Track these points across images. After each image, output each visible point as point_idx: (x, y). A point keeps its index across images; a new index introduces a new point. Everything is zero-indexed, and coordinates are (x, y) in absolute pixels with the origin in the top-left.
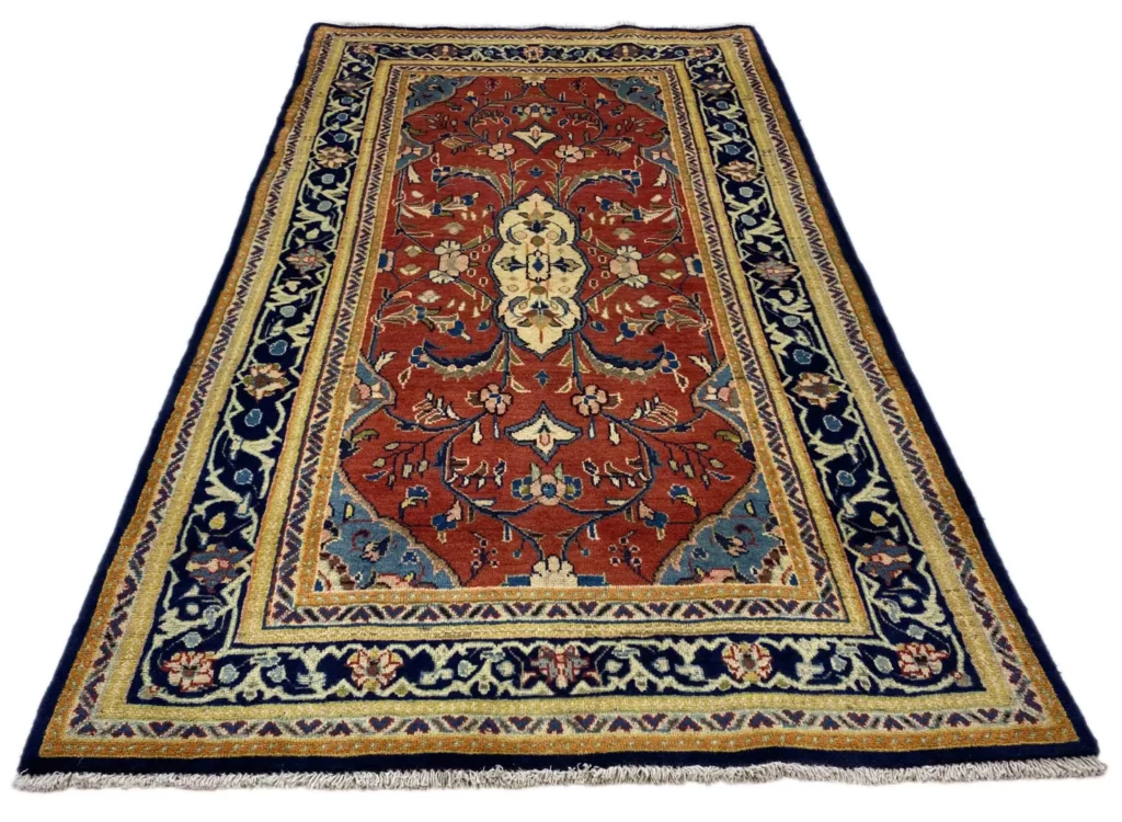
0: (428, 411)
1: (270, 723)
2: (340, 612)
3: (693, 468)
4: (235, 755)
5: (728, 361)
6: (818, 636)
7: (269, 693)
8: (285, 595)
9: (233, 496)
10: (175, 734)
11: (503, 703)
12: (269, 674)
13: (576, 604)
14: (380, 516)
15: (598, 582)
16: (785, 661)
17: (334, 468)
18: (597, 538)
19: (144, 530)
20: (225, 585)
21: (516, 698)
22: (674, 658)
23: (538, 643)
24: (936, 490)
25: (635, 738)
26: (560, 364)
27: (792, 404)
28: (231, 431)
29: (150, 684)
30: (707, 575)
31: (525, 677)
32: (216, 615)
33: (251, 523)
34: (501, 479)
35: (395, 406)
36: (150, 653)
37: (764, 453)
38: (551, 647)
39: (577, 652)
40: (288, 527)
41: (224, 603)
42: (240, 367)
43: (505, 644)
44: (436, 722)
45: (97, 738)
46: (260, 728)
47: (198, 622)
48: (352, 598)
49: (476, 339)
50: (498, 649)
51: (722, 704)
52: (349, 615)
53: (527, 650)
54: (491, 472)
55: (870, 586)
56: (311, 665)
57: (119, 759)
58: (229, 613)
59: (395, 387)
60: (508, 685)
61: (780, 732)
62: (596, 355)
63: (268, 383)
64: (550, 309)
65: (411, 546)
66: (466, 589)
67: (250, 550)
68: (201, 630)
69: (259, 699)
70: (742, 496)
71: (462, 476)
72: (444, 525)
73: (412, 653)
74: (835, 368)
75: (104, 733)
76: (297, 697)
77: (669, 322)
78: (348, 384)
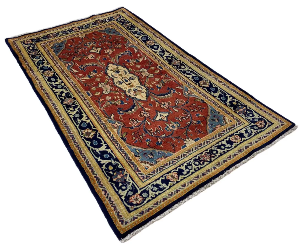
0: (133, 123)
1: (163, 198)
2: (156, 171)
3: (196, 109)
4: (162, 208)
5: (184, 85)
6: (243, 128)
7: (157, 193)
8: (141, 174)
9: (109, 161)
10: (146, 212)
11: (202, 169)
12: (153, 190)
13: (198, 145)
14: (145, 149)
15: (198, 139)
16: (241, 135)
17: (125, 144)
18: (191, 131)
19: (95, 179)
20: (126, 179)
21: (203, 167)
22: (224, 145)
23: (198, 156)
24: (240, 93)
25: (229, 162)
26: (152, 100)
27: (202, 88)
28: (93, 148)
29: (131, 207)
30: (216, 128)
31: (201, 163)
32: (130, 186)
33: (118, 164)
34: (162, 129)
35: (125, 125)
36: (124, 201)
37: (206, 100)
38: (201, 155)
39: (206, 153)
40: (128, 161)
41: (130, 183)
42: (80, 133)
43: (192, 159)
44: (194, 179)
45: (130, 223)
46: (162, 200)
47: (128, 190)
48: (155, 167)
49: (129, 103)
50: (192, 161)
51: (238, 148)
52: (158, 170)
53: (197, 158)
54: (159, 129)
55: (243, 116)
56: (160, 184)
57: (139, 224)
58: (132, 184)
59: (121, 121)
60: (200, 166)
62: (157, 95)
63: (90, 134)
64: (138, 89)
65: (157, 151)
66: (175, 153)
67: (124, 170)
68: (130, 190)
69: (156, 196)
70: (209, 110)
71: (154, 133)
72: (160, 144)
73: (177, 170)
74: (204, 78)
75: (131, 221)
76: (163, 191)
77: (165, 82)
78: (110, 125)
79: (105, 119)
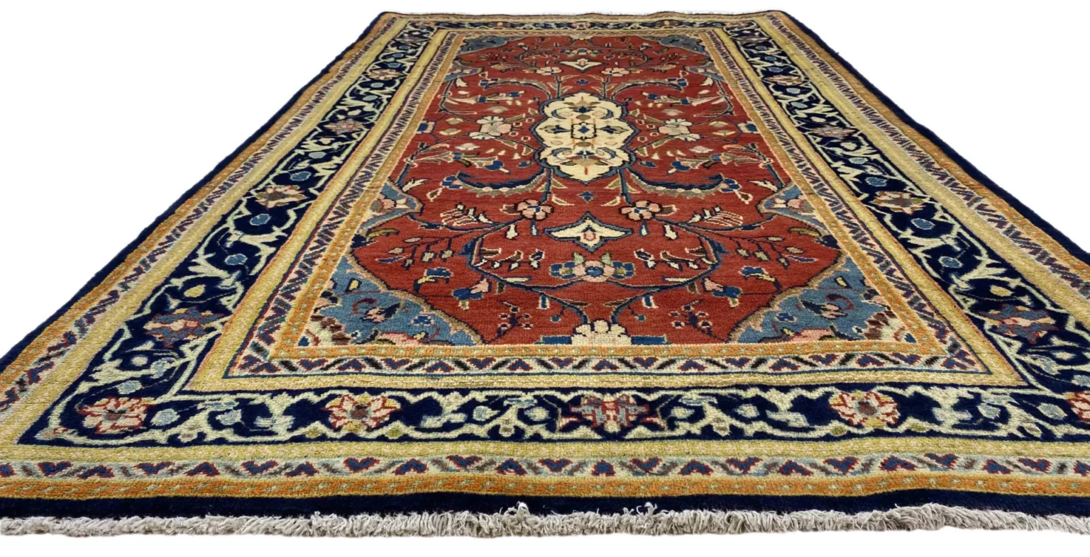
0: (458, 217)
1: (205, 464)
2: (326, 364)
3: (766, 254)
5: (795, 183)
6: (955, 386)
7: (213, 435)
8: (259, 350)
9: (219, 273)
10: (71, 474)
11: (532, 446)
12: (219, 417)
13: (629, 359)
14: (389, 288)
15: (659, 341)
16: (920, 407)
17: (343, 254)
18: (654, 306)
19: (105, 297)
20: (188, 341)
21: (549, 441)
22: (764, 406)
23: (580, 393)
25: (719, 481)
26: (607, 188)
27: (873, 212)
28: (232, 228)
29: (57, 426)
30: (798, 334)
31: (563, 422)
32: (168, 366)
33: (235, 293)
34: (538, 263)
35: (421, 213)
36: (69, 398)
37: (848, 244)
38: (598, 395)
39: (632, 400)
40: (278, 296)
41: (182, 356)
42: (255, 187)
43: (537, 393)
44: (437, 462)
47: (144, 372)
48: (344, 351)
49: (515, 173)
50: (528, 397)
51: (840, 450)
52: (337, 366)
53: (566, 398)
54: (526, 258)
55: (1009, 345)
56: (278, 410)
58: (185, 364)
59: (423, 201)
60: (539, 429)
61: (928, 475)
63: (283, 198)
64: (596, 154)
65: (425, 311)
66: (490, 346)
67: (227, 313)
68: (144, 379)
69: (199, 441)
70: (829, 274)
71: (491, 262)
72: (466, 295)
73: (413, 399)
74: (913, 187)
76: (251, 439)
77: (726, 160)
78: (371, 199)
79: (382, 182)
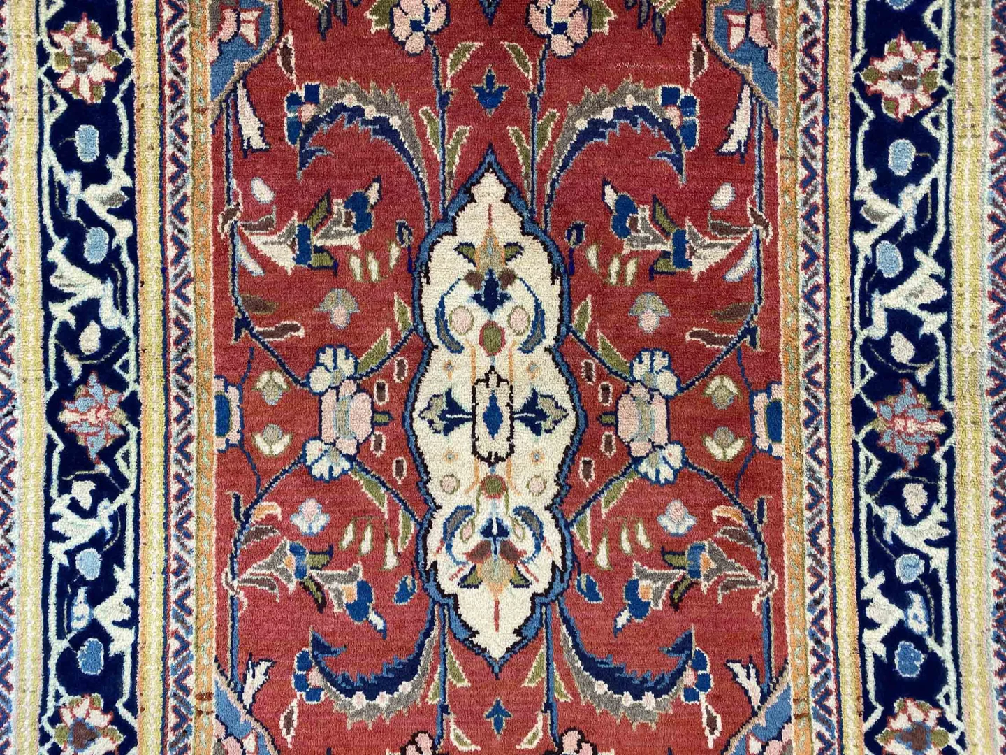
5: (788, 677)
26: (526, 684)
62: (583, 657)
64: (512, 537)
77: (707, 578)
78: (209, 735)
79: (209, 675)
